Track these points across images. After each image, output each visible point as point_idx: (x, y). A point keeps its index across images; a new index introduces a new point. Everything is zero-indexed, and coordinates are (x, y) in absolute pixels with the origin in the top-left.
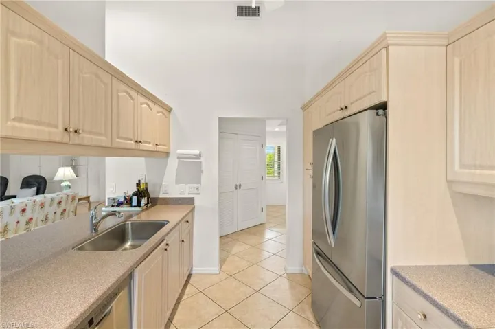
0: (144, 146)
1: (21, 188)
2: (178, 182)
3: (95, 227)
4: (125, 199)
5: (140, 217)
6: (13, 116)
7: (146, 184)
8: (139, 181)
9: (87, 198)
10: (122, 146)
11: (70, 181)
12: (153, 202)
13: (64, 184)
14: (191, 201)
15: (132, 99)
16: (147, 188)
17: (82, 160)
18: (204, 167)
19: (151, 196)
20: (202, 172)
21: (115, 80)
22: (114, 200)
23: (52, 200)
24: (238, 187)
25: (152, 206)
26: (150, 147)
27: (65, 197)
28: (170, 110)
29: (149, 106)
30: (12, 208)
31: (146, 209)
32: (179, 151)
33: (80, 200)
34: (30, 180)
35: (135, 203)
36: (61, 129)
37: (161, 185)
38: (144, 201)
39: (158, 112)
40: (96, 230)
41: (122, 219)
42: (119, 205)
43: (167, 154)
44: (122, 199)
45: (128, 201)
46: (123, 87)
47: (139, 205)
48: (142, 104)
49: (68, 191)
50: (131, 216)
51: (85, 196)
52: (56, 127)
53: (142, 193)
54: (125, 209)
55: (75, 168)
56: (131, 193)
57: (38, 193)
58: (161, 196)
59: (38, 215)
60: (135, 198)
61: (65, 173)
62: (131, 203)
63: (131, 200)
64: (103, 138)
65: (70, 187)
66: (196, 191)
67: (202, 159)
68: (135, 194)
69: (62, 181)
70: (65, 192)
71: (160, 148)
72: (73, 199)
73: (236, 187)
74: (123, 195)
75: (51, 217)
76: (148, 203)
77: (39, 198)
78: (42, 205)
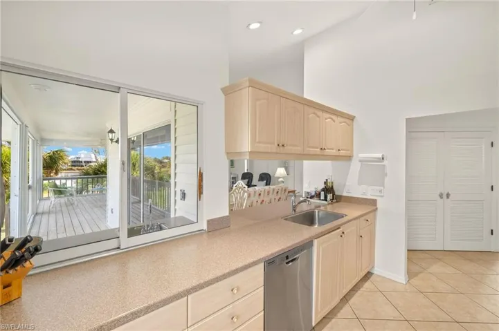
0: (328, 152)
1: (259, 180)
2: (360, 183)
3: (294, 208)
4: (316, 193)
5: (326, 208)
6: (257, 140)
7: (332, 183)
8: (327, 180)
9: (294, 192)
10: (312, 153)
11: (283, 178)
12: (337, 199)
13: (280, 180)
14: (374, 202)
15: (318, 117)
16: (332, 187)
17: (292, 163)
18: (388, 170)
19: (336, 193)
20: (386, 175)
21: (306, 107)
22: (308, 193)
23: (274, 190)
24: (445, 197)
25: (337, 202)
26: (334, 152)
27: (280, 188)
28: (352, 118)
29: (332, 119)
30: (255, 192)
31: (331, 204)
32: (361, 155)
33: (289, 192)
34: (263, 176)
35: (322, 197)
36: (276, 144)
37: (344, 185)
38: (330, 196)
39: (340, 123)
40: (295, 210)
41: (313, 207)
42: (312, 197)
43: (349, 158)
44: (313, 194)
45: (318, 195)
46: (312, 110)
47: (326, 199)
48: (326, 119)
49: (282, 185)
50: (319, 207)
51: (293, 189)
52: (273, 143)
53: (328, 189)
54: (315, 201)
55: (286, 169)
56: (320, 189)
57: (266, 185)
58: (345, 194)
59: (267, 199)
60: (322, 193)
61: (281, 172)
62: (320, 197)
63: (320, 194)
64: (299, 148)
65: (283, 182)
66: (379, 194)
67: (385, 162)
68: (323, 190)
69: (279, 178)
70: (280, 185)
71: (342, 153)
72: (285, 190)
73: (441, 196)
74: (314, 190)
75: (273, 200)
76: (333, 199)
77: (267, 187)
78: (269, 192)
